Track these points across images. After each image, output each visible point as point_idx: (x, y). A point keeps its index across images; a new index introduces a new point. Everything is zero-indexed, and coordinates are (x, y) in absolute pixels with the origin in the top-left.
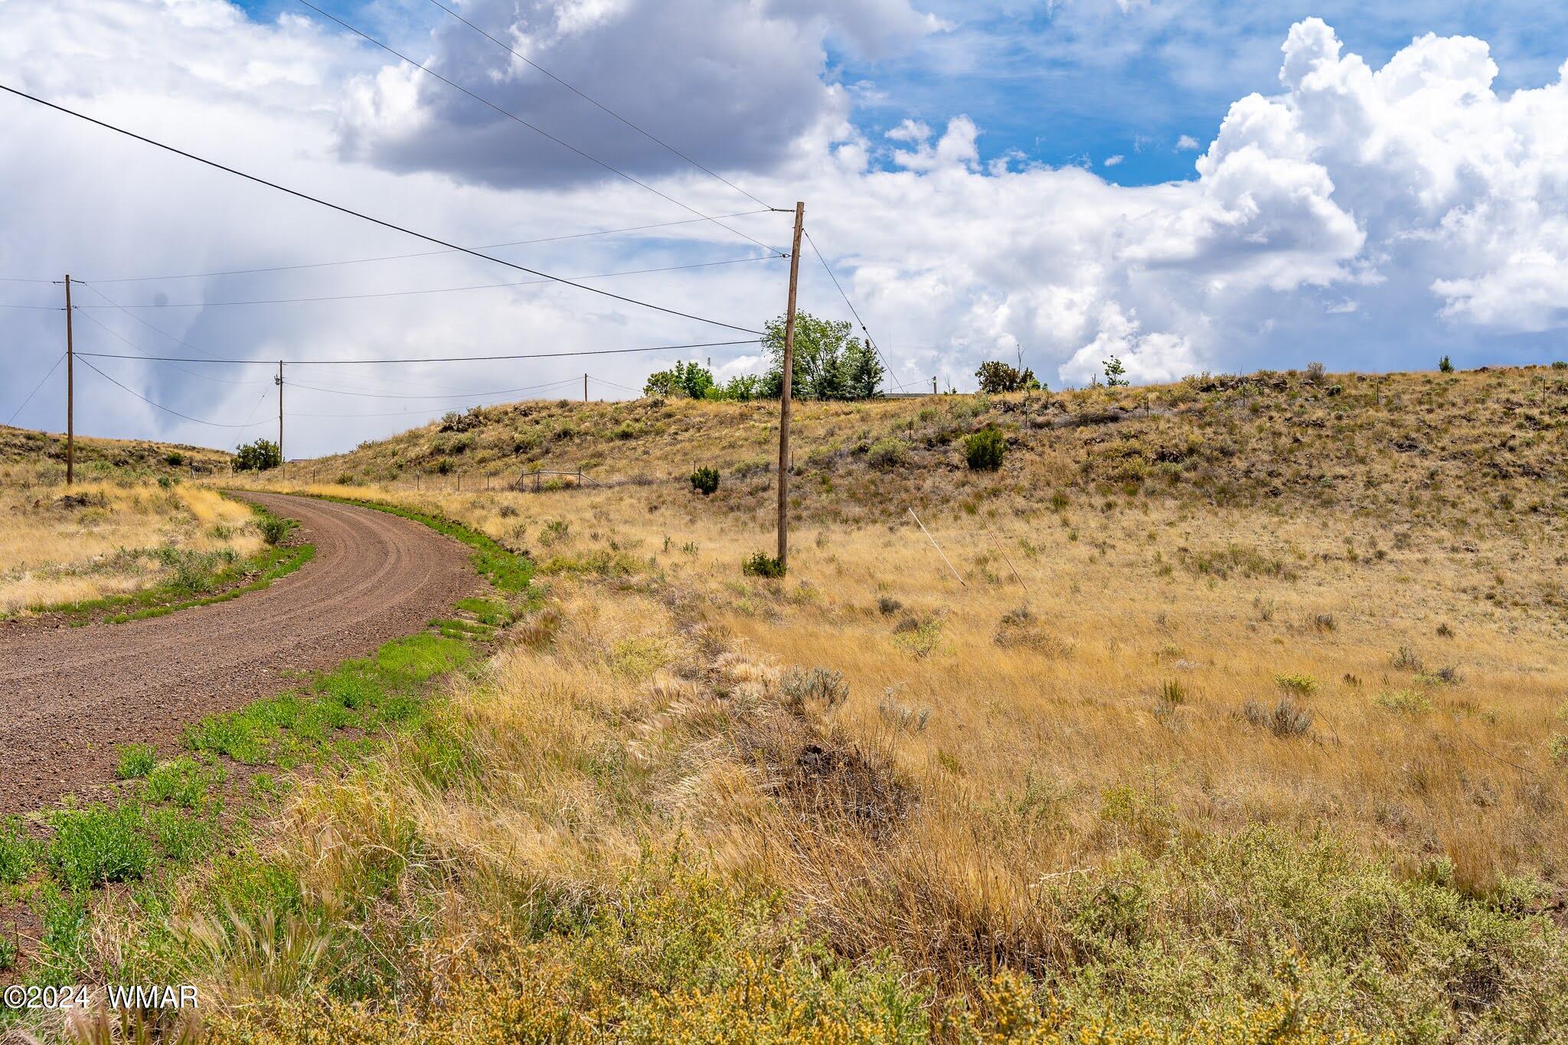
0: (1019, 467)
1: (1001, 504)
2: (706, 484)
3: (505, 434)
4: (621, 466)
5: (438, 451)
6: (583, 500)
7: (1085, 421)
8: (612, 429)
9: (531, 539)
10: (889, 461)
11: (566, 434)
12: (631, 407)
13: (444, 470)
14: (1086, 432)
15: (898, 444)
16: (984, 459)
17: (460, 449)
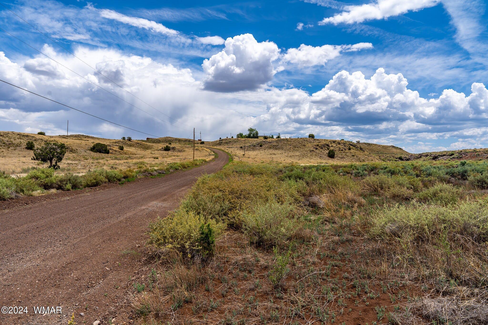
0: (264, 146)
1: (261, 150)
2: (241, 147)
3: (225, 141)
4: (235, 145)
5: (219, 143)
6: (233, 149)
7: (269, 143)
8: (234, 141)
9: (230, 152)
10: (254, 146)
11: (230, 142)
12: (235, 139)
13: (220, 145)
14: (269, 144)
15: (255, 145)
16: (261, 146)
17: (221, 143)
